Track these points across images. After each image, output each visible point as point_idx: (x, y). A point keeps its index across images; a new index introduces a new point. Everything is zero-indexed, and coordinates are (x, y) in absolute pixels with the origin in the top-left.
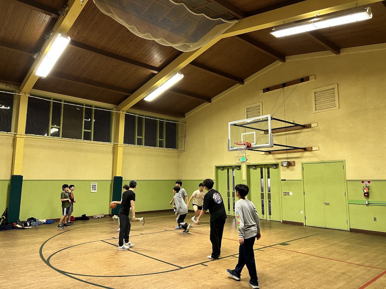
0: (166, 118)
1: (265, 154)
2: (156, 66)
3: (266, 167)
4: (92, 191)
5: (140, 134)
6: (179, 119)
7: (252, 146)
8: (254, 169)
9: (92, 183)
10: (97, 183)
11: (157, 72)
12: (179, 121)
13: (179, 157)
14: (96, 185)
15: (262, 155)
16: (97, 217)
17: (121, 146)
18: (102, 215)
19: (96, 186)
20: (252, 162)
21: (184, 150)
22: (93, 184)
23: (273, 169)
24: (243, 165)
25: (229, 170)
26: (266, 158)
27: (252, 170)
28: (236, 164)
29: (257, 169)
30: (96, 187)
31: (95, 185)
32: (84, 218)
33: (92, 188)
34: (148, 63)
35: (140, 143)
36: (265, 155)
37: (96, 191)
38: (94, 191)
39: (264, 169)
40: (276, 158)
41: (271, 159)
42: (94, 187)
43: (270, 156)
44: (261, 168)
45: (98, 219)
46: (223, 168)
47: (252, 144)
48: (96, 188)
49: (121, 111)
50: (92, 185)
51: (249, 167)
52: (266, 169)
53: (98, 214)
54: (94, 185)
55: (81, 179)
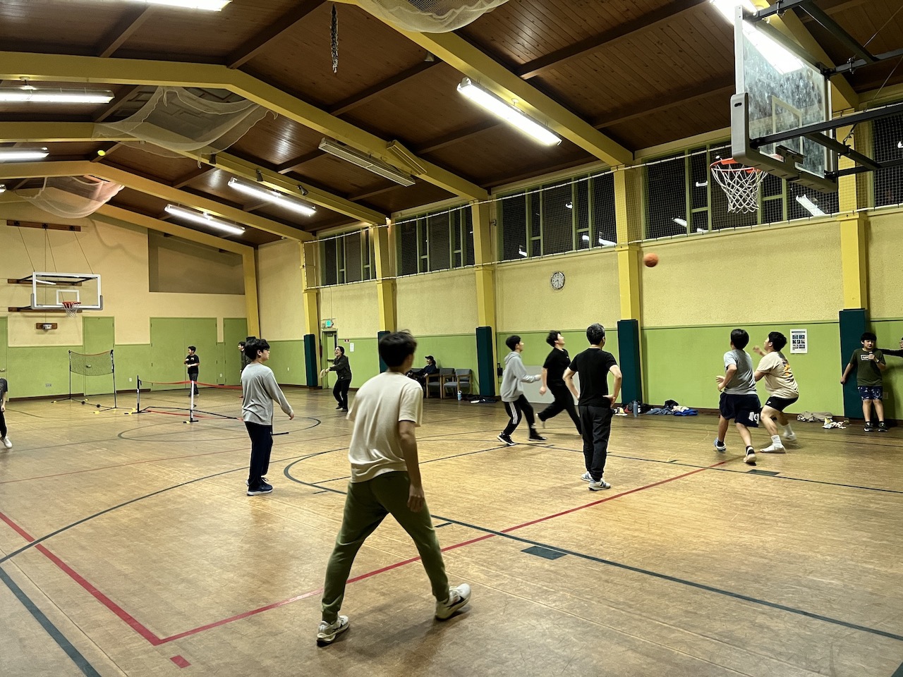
4: (792, 351)
9: (791, 330)
10: (805, 330)
14: (805, 334)
16: (803, 418)
18: (822, 414)
19: (806, 337)
22: (796, 334)
30: (806, 340)
31: (803, 334)
33: (794, 342)
37: (805, 351)
38: (799, 351)
42: (798, 341)
48: (806, 342)
50: (792, 334)
53: (815, 411)
54: (799, 334)
55: (762, 321)
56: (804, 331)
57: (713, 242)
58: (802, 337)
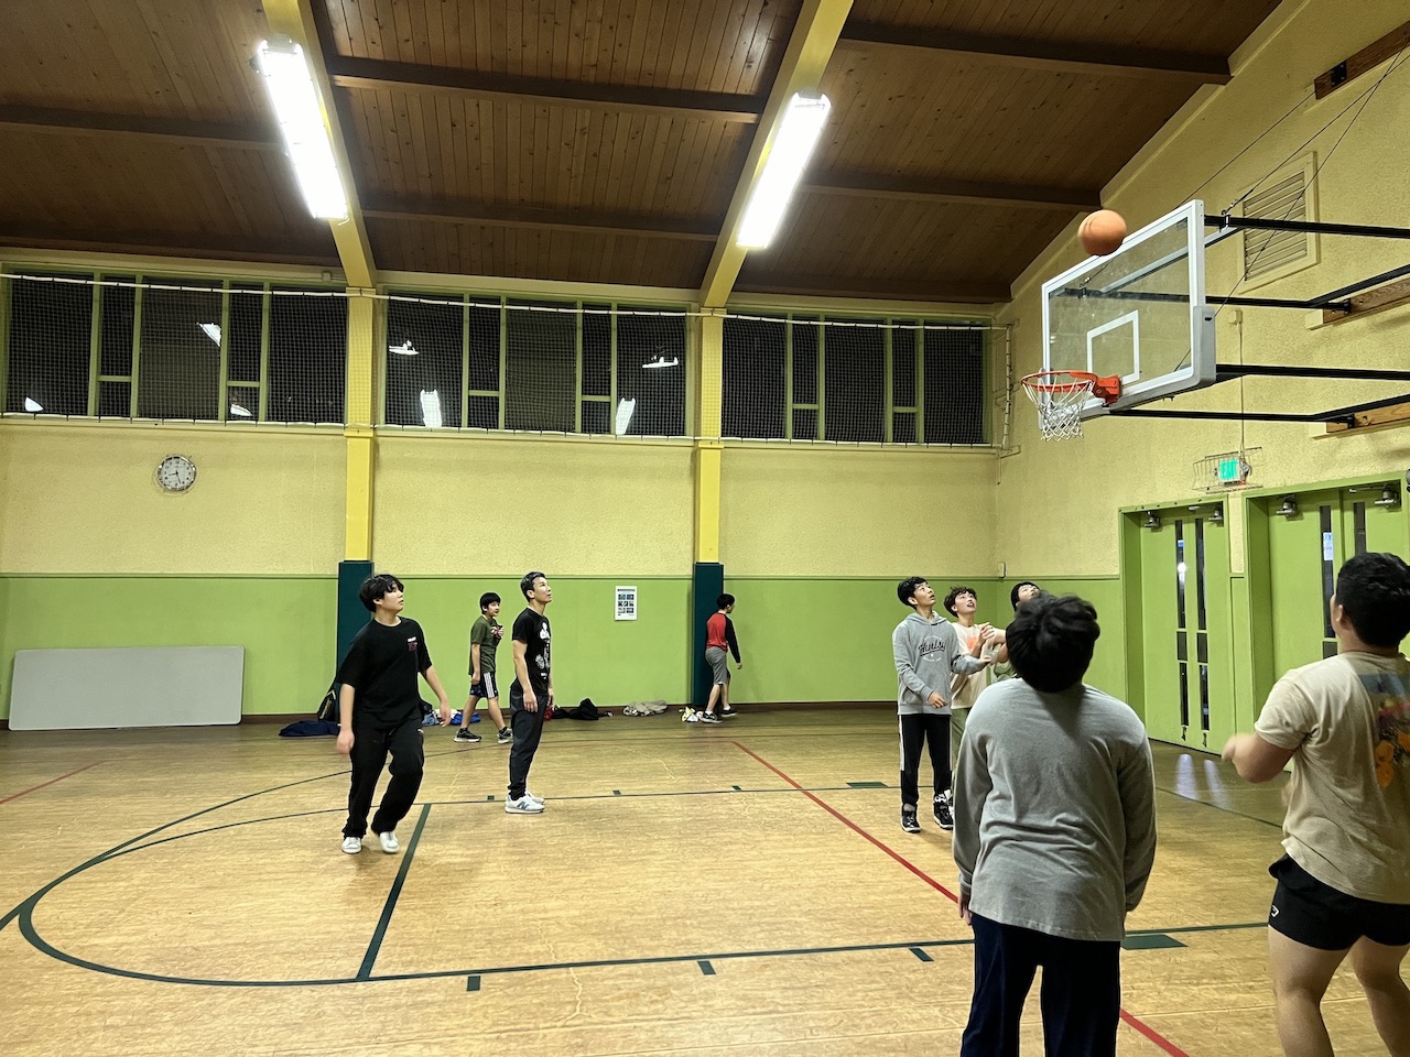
0: (923, 314)
1: (1331, 433)
2: (741, 91)
3: (1348, 503)
4: (617, 618)
5: (805, 392)
6: (992, 314)
7: (1125, 391)
8: (1290, 517)
9: (617, 588)
10: (635, 588)
11: (754, 116)
12: (993, 322)
13: (992, 477)
14: (635, 594)
15: (1318, 441)
16: (634, 712)
17: (709, 446)
18: (656, 703)
19: (635, 597)
20: (1273, 480)
21: (1009, 449)
22: (624, 592)
23: (1384, 510)
24: (1234, 497)
25: (1184, 526)
26: (1338, 456)
27: (1279, 523)
28: (1203, 494)
29: (1305, 515)
30: (635, 602)
31: (631, 593)
32: (586, 713)
33: (620, 604)
34: (702, 87)
35: (805, 429)
36: (1334, 440)
37: (633, 617)
38: (625, 616)
39: (1335, 514)
40: (1387, 448)
41: (1359, 460)
42: (626, 602)
43: (1358, 443)
44: (1321, 509)
45: (640, 718)
46: (1157, 517)
47: (1125, 380)
48: (635, 604)
49: (705, 312)
50: (618, 593)
51: (1262, 506)
52: (1349, 516)
53: (643, 700)
54: (626, 593)
55: (578, 573)
56: (633, 589)
57: (507, 447)
58: (631, 597)
